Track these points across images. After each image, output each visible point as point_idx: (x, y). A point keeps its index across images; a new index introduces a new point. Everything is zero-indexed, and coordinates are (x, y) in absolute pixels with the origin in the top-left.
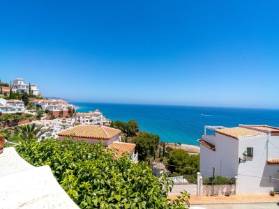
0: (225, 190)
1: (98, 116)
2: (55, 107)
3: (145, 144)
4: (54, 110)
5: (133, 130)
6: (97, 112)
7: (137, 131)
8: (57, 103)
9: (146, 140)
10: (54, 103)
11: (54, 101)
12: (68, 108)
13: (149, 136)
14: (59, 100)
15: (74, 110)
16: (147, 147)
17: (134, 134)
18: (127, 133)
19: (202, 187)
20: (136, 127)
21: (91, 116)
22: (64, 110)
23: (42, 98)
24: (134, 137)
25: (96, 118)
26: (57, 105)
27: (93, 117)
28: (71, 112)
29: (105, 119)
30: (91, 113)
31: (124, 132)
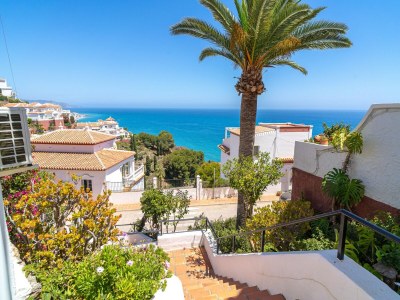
0: (227, 193)
1: (111, 126)
2: (42, 115)
3: (182, 165)
4: (39, 119)
5: (166, 146)
6: (110, 121)
7: (172, 147)
8: (44, 107)
9: (183, 159)
10: (40, 109)
11: (39, 105)
12: (63, 115)
13: (187, 153)
14: (47, 104)
15: (72, 118)
16: (185, 167)
17: (168, 151)
18: (157, 150)
19: (202, 190)
20: (169, 141)
21: (101, 127)
22: (57, 118)
23: (17, 102)
24: (167, 156)
25: (108, 130)
26: (44, 112)
27: (104, 129)
28: (68, 122)
29: (122, 130)
30: (100, 122)
31: (153, 149)
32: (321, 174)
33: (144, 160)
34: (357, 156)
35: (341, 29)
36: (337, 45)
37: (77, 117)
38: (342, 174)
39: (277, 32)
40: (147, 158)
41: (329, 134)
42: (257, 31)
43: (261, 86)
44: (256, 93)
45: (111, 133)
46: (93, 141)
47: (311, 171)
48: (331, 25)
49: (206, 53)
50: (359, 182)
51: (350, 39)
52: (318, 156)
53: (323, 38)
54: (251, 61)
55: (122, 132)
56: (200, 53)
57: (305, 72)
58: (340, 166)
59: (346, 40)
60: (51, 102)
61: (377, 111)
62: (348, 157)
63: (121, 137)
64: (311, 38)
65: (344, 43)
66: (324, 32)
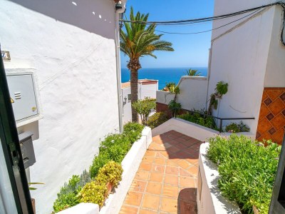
32: (167, 103)
34: (178, 95)
35: (170, 44)
38: (174, 102)
39: (147, 43)
41: (169, 87)
42: (138, 43)
47: (163, 102)
50: (179, 104)
51: (173, 48)
57: (156, 58)
58: (173, 99)
62: (176, 96)
64: (159, 46)
65: (171, 50)
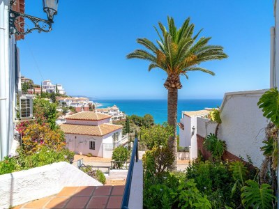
1: (115, 111)
2: (78, 104)
4: (76, 106)
5: (148, 124)
6: (115, 108)
7: (152, 124)
8: (79, 100)
10: (77, 101)
11: (77, 98)
12: (89, 104)
14: (81, 98)
15: (94, 106)
20: (151, 121)
21: (109, 111)
22: (86, 106)
23: (66, 97)
25: (113, 113)
26: (79, 102)
27: (111, 112)
28: (91, 108)
29: (122, 113)
30: (109, 108)
31: (140, 125)
33: (134, 134)
35: (220, 48)
36: (220, 57)
37: (97, 105)
40: (136, 132)
42: (170, 54)
43: (178, 84)
44: (176, 88)
45: (115, 115)
46: (98, 118)
47: (204, 136)
48: (214, 47)
49: (151, 67)
50: (224, 142)
51: (226, 54)
52: (206, 126)
53: (211, 54)
54: (171, 70)
55: (121, 114)
56: (148, 67)
57: (213, 74)
59: (224, 54)
60: (84, 97)
61: (228, 96)
62: (218, 126)
63: (120, 118)
64: (203, 54)
65: (223, 56)
66: (210, 51)
